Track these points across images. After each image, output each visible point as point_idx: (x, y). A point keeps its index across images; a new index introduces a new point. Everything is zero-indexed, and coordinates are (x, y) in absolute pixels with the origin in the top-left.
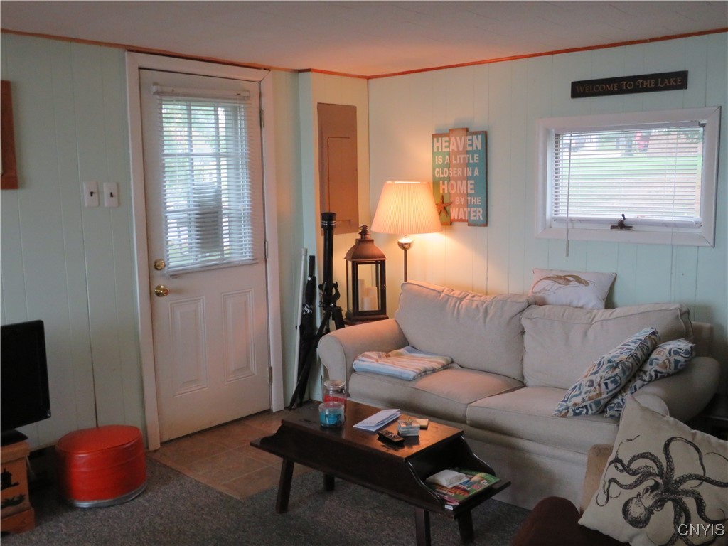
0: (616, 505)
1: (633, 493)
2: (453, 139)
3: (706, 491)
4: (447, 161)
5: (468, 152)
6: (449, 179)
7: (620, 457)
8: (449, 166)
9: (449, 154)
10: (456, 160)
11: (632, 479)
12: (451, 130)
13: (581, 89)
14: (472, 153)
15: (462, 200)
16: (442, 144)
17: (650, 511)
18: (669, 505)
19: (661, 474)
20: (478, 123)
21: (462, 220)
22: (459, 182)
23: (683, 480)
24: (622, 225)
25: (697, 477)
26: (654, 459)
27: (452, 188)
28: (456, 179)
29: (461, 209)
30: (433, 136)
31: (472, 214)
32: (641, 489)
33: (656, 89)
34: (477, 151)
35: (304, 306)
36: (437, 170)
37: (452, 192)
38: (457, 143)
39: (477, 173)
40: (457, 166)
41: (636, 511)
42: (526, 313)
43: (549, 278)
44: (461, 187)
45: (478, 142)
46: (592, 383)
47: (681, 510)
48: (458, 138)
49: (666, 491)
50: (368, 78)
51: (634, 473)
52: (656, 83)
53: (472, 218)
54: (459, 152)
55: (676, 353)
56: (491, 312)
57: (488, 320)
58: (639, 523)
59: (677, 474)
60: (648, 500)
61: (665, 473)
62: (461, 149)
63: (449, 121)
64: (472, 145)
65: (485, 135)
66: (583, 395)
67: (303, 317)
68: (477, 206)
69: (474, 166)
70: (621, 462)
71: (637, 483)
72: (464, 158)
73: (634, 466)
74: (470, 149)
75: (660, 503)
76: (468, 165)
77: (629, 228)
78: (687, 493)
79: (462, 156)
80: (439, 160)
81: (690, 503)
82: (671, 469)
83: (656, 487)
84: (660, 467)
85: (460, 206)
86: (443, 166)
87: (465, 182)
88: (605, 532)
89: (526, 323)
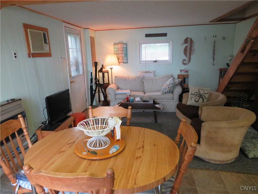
0: (193, 100)
1: (196, 98)
2: (119, 45)
3: (205, 95)
4: (118, 50)
5: (123, 48)
6: (118, 54)
7: (192, 93)
8: (118, 51)
9: (118, 48)
10: (120, 49)
11: (195, 96)
12: (119, 43)
13: (147, 36)
14: (124, 48)
15: (122, 58)
16: (116, 46)
17: (199, 100)
18: (201, 98)
19: (199, 94)
20: (125, 41)
21: (122, 62)
22: (121, 54)
23: (202, 94)
24: (156, 61)
25: (204, 93)
26: (198, 92)
27: (119, 55)
28: (120, 54)
29: (122, 60)
30: (114, 44)
31: (124, 61)
32: (197, 97)
33: (161, 36)
34: (125, 48)
35: (90, 84)
36: (115, 52)
37: (119, 56)
38: (120, 46)
39: (125, 52)
40: (120, 51)
41: (197, 100)
42: (144, 79)
43: (144, 72)
44: (121, 55)
45: (125, 46)
46: (169, 87)
47: (203, 98)
48: (120, 45)
49: (200, 96)
50: (95, 31)
51: (195, 95)
52: (162, 35)
53: (124, 62)
54: (121, 48)
55: (179, 81)
56: (137, 80)
57: (136, 81)
58: (197, 102)
59: (201, 94)
60: (198, 98)
61: (200, 94)
62: (121, 47)
63: (117, 41)
64: (124, 46)
65: (126, 44)
66: (167, 90)
67: (90, 86)
68: (125, 59)
69: (124, 51)
70: (193, 94)
71: (196, 96)
72: (122, 49)
73: (195, 94)
74: (123, 47)
75: (200, 98)
76: (123, 51)
77: (157, 62)
78: (203, 96)
79: (121, 49)
80: (116, 50)
81: (204, 97)
82: (200, 93)
83: (199, 96)
84: (198, 93)
85: (121, 59)
86: (117, 51)
87: (122, 54)
88: (191, 105)
89: (144, 81)
